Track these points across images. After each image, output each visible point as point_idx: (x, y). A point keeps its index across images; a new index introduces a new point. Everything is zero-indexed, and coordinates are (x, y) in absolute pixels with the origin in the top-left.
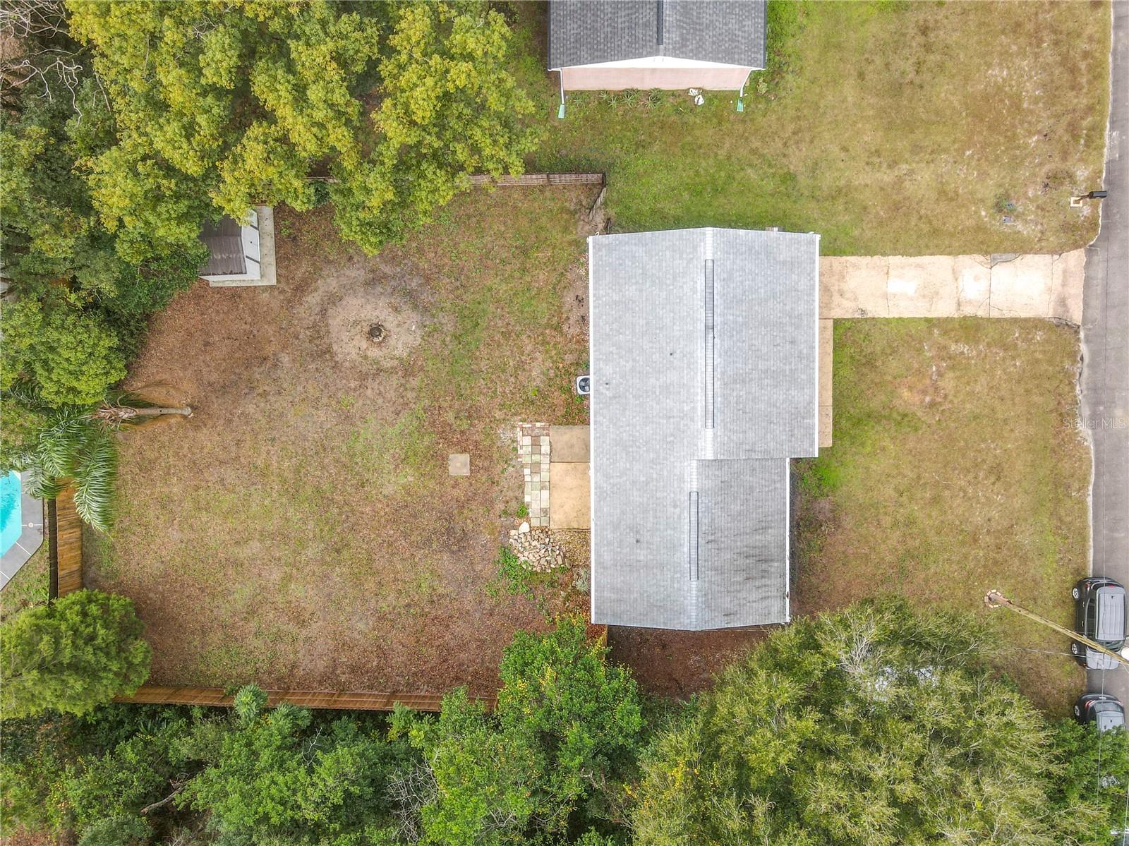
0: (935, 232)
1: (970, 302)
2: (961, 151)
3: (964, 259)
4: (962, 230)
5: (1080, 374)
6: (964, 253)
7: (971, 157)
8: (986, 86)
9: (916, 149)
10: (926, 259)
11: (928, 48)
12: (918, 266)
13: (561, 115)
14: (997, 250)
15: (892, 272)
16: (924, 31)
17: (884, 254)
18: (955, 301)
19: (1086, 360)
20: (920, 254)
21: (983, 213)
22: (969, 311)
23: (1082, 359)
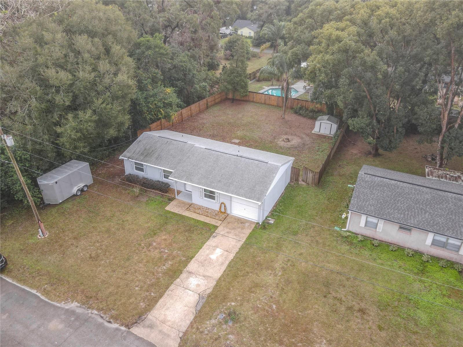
0: (236, 276)
1: (188, 278)
2: (277, 303)
3: (212, 284)
4: (229, 289)
5: (102, 317)
6: (216, 285)
7: (271, 307)
8: (315, 334)
9: (288, 282)
10: (224, 268)
11: (350, 308)
12: (222, 264)
13: (349, 186)
14: (207, 302)
15: (226, 253)
16: (362, 311)
17: (237, 253)
18: (193, 271)
19: (106, 324)
20: (229, 266)
21: (233, 304)
22: (183, 276)
23: (110, 322)
